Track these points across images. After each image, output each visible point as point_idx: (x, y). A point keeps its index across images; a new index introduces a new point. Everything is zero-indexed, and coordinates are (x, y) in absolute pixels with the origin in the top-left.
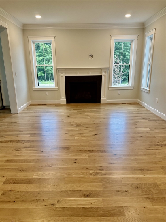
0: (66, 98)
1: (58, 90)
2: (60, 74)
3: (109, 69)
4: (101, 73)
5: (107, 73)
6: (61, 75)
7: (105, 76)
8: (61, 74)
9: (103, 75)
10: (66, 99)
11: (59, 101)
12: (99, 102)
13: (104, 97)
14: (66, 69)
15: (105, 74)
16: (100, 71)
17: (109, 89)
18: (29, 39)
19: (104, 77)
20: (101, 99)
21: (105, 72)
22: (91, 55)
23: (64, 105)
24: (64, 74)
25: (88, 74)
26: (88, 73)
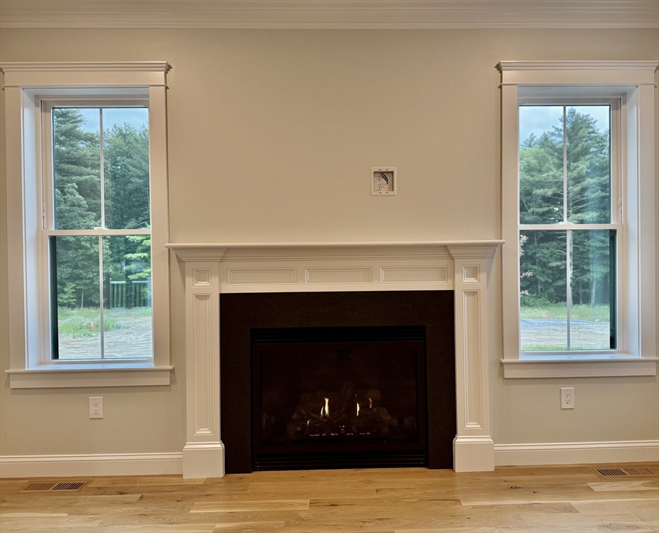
0: (224, 438)
1: (173, 381)
2: (189, 280)
3: (492, 251)
4: (450, 273)
5: (483, 276)
6: (196, 286)
7: (473, 293)
8: (199, 280)
9: (463, 284)
10: (219, 446)
11: (175, 455)
12: (444, 460)
13: (473, 425)
14: (228, 250)
15: (472, 280)
16: (444, 262)
17: (502, 374)
18: (10, 78)
19: (465, 298)
20: (459, 440)
21: (475, 272)
22: (385, 175)
23: (210, 483)
24: (215, 280)
25: (370, 280)
26: (369, 274)
